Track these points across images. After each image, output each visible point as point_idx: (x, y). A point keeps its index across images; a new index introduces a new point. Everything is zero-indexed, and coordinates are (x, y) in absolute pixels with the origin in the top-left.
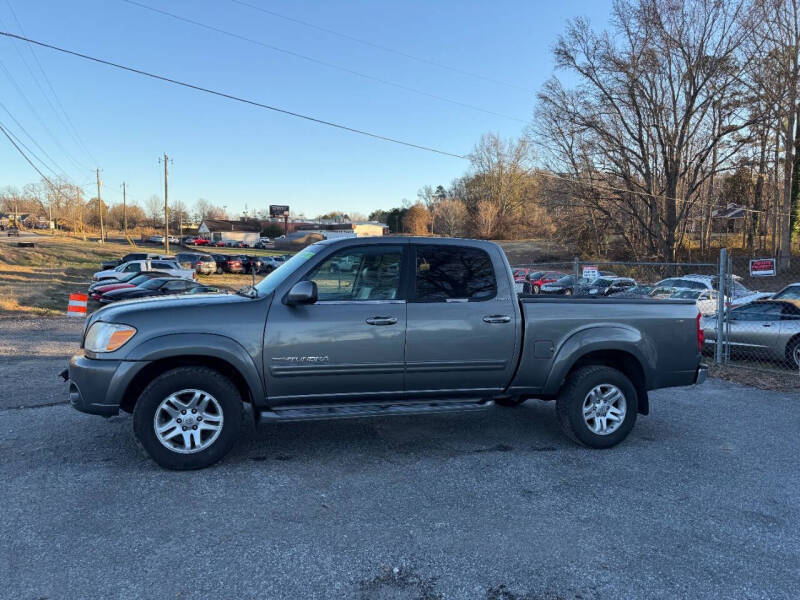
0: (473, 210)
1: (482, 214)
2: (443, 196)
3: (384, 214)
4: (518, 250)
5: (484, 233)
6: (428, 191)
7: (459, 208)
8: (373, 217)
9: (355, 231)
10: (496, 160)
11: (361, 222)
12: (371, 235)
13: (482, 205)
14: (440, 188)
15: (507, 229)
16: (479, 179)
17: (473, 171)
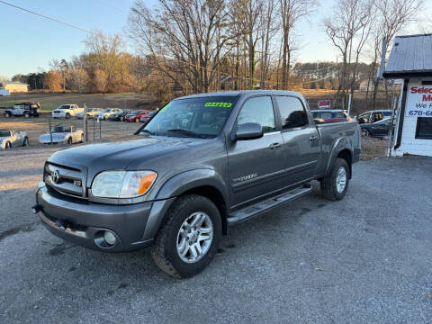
0: (92, 75)
1: (98, 77)
2: (66, 66)
3: (23, 76)
4: (125, 100)
5: (100, 89)
6: (56, 63)
7: (83, 74)
8: (15, 79)
9: (6, 88)
10: (101, 46)
11: (8, 82)
12: (19, 91)
13: (98, 72)
14: (64, 60)
15: (113, 87)
16: (92, 56)
17: (88, 51)
